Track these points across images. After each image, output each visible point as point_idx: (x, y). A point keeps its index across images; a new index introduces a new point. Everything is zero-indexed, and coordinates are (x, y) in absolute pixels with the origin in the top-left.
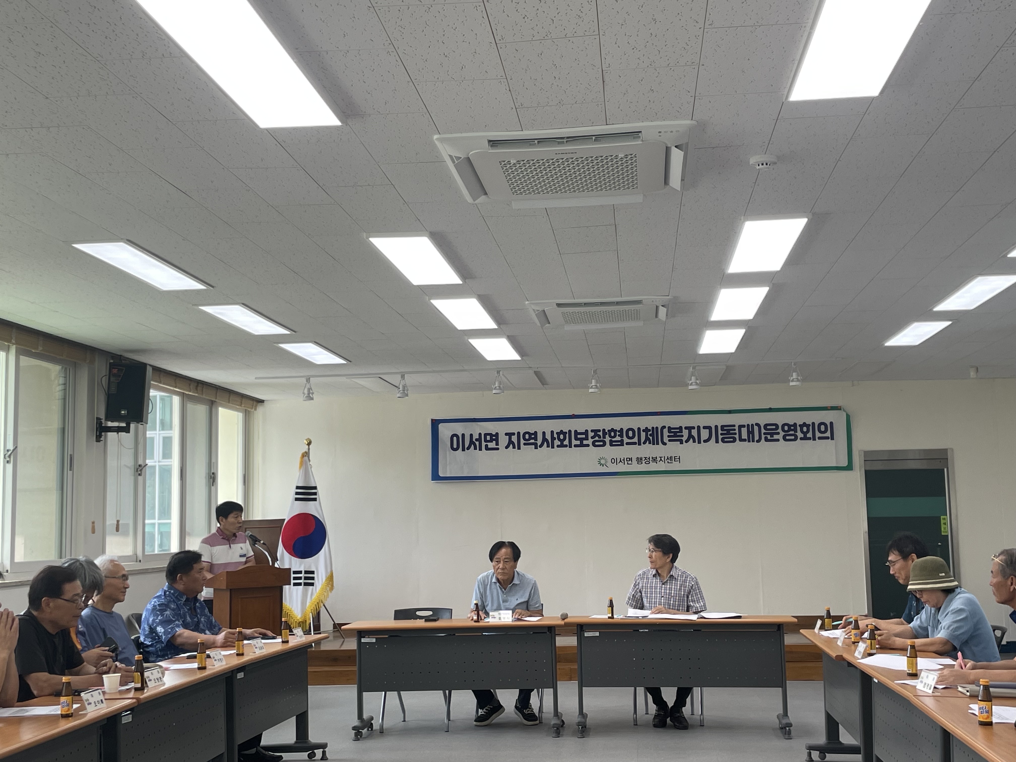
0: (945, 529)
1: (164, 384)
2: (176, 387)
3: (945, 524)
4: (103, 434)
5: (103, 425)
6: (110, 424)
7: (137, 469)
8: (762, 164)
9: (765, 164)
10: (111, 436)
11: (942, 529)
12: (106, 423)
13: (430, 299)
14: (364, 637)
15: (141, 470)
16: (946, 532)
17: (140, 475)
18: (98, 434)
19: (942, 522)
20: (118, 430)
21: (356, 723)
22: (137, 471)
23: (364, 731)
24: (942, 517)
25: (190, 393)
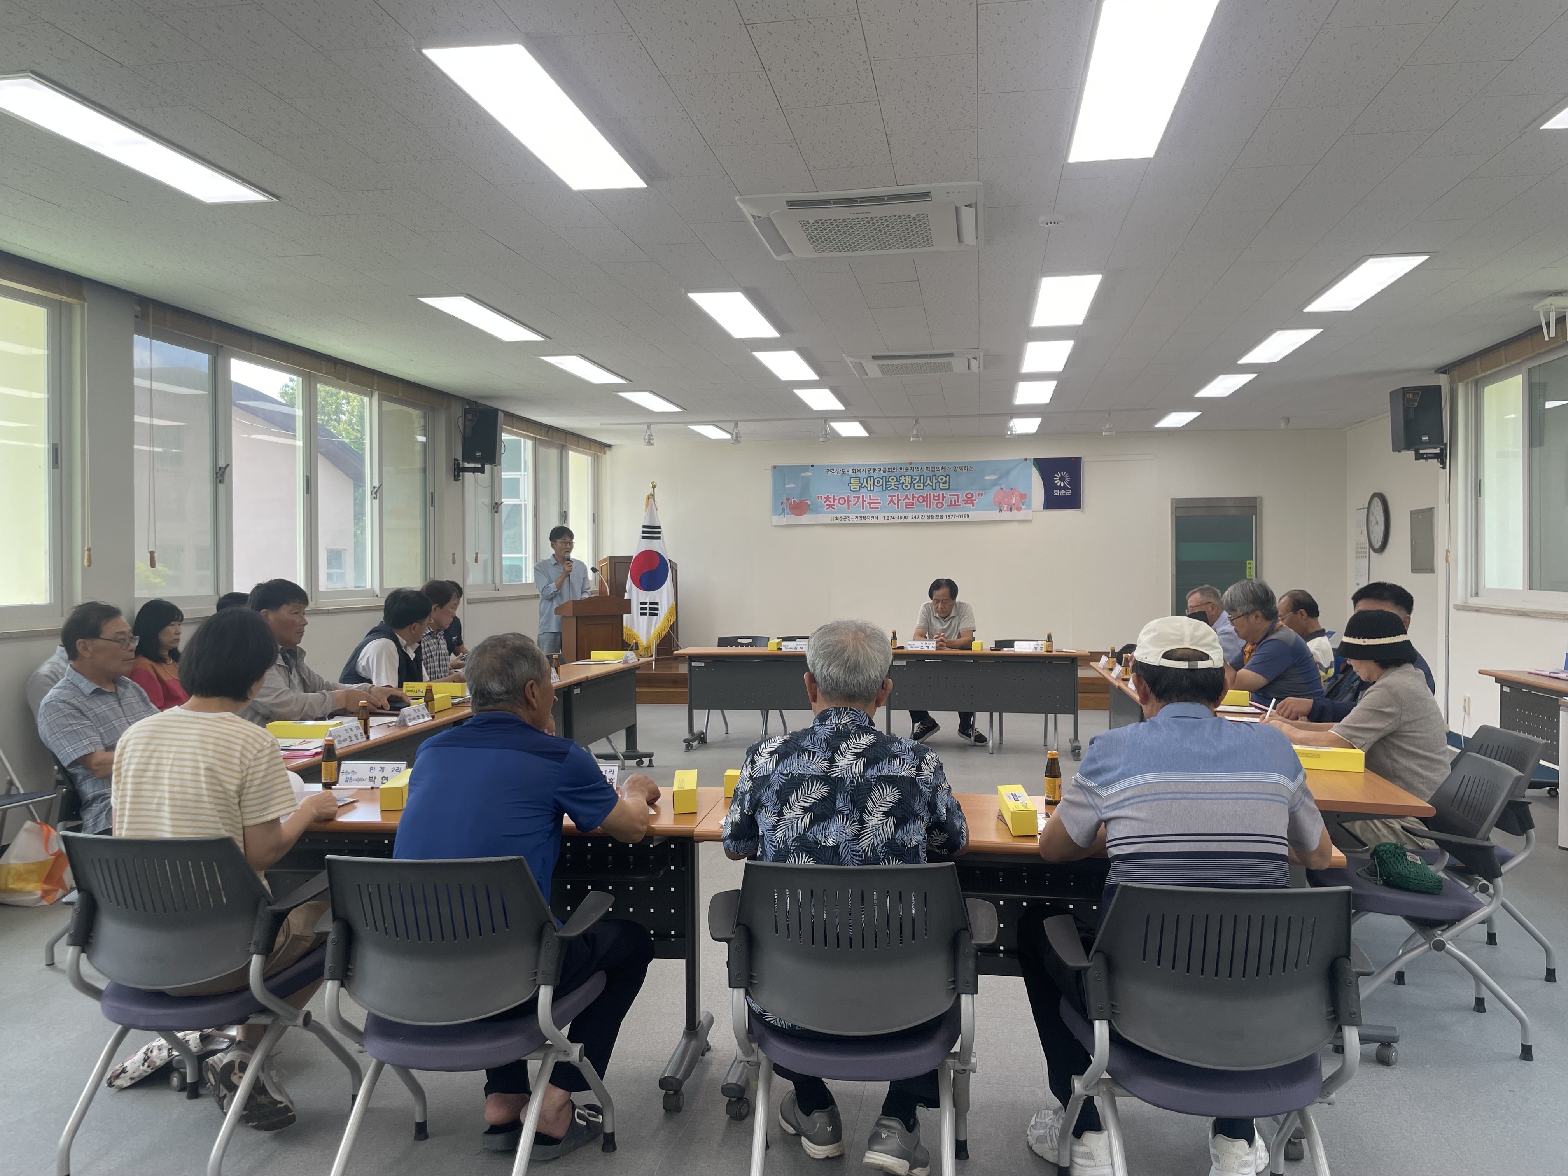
0: (1250, 572)
1: (516, 428)
2: (528, 432)
3: (1250, 568)
4: (461, 474)
5: (461, 466)
6: (467, 465)
7: (494, 507)
8: (1051, 223)
9: (1053, 223)
10: (468, 476)
11: (1248, 573)
12: (463, 465)
13: (751, 352)
14: (695, 662)
15: (497, 508)
16: (1251, 576)
17: (496, 512)
18: (456, 474)
19: (1248, 566)
20: (474, 470)
21: (687, 736)
22: (494, 508)
23: (695, 744)
24: (1248, 562)
25: (541, 437)
